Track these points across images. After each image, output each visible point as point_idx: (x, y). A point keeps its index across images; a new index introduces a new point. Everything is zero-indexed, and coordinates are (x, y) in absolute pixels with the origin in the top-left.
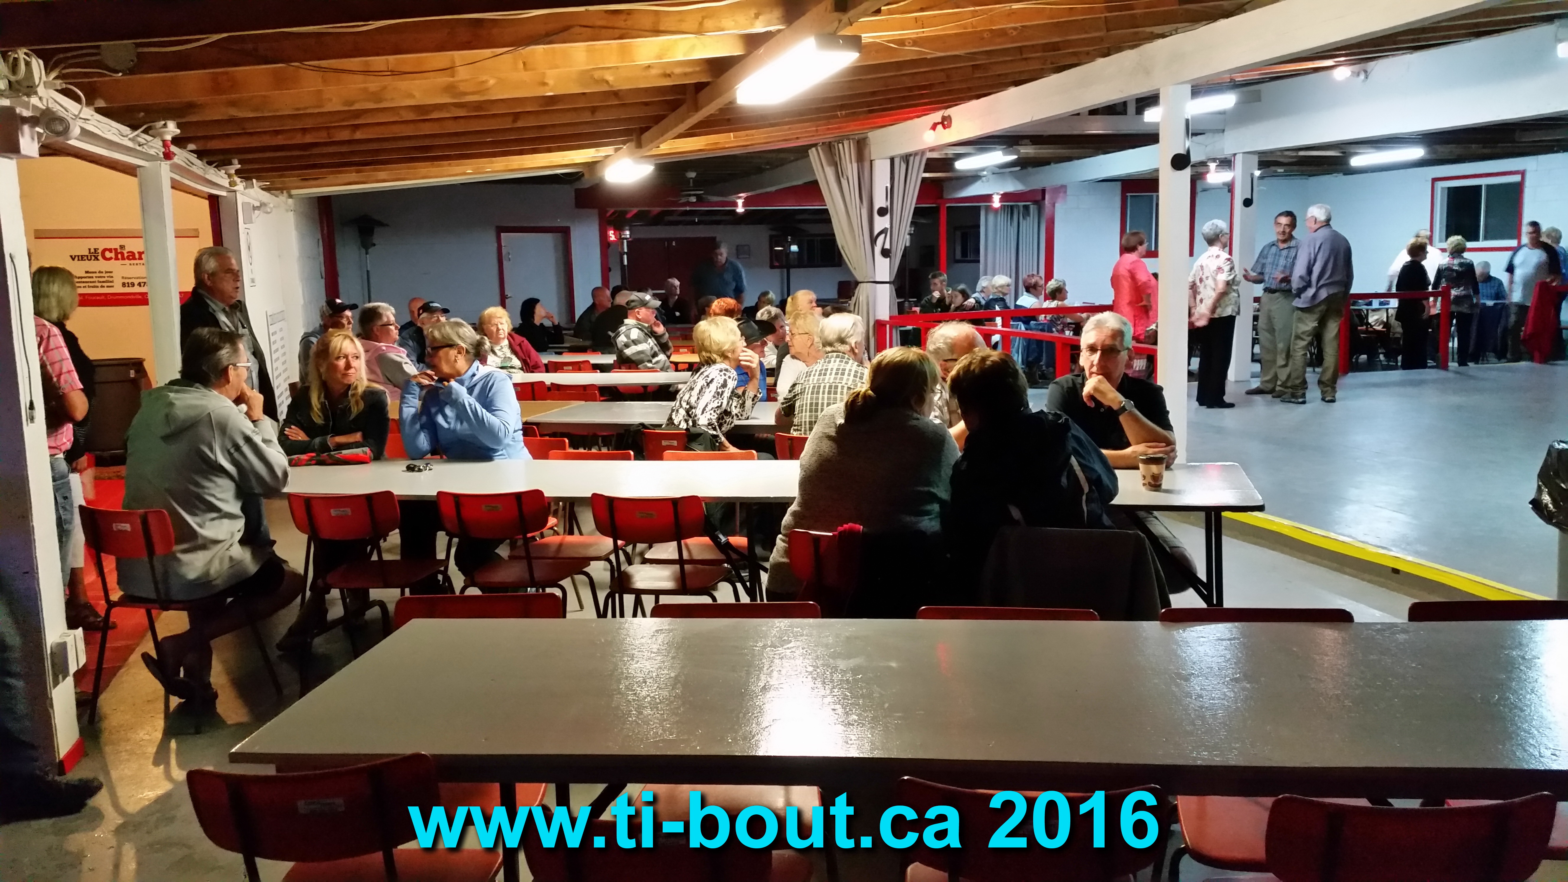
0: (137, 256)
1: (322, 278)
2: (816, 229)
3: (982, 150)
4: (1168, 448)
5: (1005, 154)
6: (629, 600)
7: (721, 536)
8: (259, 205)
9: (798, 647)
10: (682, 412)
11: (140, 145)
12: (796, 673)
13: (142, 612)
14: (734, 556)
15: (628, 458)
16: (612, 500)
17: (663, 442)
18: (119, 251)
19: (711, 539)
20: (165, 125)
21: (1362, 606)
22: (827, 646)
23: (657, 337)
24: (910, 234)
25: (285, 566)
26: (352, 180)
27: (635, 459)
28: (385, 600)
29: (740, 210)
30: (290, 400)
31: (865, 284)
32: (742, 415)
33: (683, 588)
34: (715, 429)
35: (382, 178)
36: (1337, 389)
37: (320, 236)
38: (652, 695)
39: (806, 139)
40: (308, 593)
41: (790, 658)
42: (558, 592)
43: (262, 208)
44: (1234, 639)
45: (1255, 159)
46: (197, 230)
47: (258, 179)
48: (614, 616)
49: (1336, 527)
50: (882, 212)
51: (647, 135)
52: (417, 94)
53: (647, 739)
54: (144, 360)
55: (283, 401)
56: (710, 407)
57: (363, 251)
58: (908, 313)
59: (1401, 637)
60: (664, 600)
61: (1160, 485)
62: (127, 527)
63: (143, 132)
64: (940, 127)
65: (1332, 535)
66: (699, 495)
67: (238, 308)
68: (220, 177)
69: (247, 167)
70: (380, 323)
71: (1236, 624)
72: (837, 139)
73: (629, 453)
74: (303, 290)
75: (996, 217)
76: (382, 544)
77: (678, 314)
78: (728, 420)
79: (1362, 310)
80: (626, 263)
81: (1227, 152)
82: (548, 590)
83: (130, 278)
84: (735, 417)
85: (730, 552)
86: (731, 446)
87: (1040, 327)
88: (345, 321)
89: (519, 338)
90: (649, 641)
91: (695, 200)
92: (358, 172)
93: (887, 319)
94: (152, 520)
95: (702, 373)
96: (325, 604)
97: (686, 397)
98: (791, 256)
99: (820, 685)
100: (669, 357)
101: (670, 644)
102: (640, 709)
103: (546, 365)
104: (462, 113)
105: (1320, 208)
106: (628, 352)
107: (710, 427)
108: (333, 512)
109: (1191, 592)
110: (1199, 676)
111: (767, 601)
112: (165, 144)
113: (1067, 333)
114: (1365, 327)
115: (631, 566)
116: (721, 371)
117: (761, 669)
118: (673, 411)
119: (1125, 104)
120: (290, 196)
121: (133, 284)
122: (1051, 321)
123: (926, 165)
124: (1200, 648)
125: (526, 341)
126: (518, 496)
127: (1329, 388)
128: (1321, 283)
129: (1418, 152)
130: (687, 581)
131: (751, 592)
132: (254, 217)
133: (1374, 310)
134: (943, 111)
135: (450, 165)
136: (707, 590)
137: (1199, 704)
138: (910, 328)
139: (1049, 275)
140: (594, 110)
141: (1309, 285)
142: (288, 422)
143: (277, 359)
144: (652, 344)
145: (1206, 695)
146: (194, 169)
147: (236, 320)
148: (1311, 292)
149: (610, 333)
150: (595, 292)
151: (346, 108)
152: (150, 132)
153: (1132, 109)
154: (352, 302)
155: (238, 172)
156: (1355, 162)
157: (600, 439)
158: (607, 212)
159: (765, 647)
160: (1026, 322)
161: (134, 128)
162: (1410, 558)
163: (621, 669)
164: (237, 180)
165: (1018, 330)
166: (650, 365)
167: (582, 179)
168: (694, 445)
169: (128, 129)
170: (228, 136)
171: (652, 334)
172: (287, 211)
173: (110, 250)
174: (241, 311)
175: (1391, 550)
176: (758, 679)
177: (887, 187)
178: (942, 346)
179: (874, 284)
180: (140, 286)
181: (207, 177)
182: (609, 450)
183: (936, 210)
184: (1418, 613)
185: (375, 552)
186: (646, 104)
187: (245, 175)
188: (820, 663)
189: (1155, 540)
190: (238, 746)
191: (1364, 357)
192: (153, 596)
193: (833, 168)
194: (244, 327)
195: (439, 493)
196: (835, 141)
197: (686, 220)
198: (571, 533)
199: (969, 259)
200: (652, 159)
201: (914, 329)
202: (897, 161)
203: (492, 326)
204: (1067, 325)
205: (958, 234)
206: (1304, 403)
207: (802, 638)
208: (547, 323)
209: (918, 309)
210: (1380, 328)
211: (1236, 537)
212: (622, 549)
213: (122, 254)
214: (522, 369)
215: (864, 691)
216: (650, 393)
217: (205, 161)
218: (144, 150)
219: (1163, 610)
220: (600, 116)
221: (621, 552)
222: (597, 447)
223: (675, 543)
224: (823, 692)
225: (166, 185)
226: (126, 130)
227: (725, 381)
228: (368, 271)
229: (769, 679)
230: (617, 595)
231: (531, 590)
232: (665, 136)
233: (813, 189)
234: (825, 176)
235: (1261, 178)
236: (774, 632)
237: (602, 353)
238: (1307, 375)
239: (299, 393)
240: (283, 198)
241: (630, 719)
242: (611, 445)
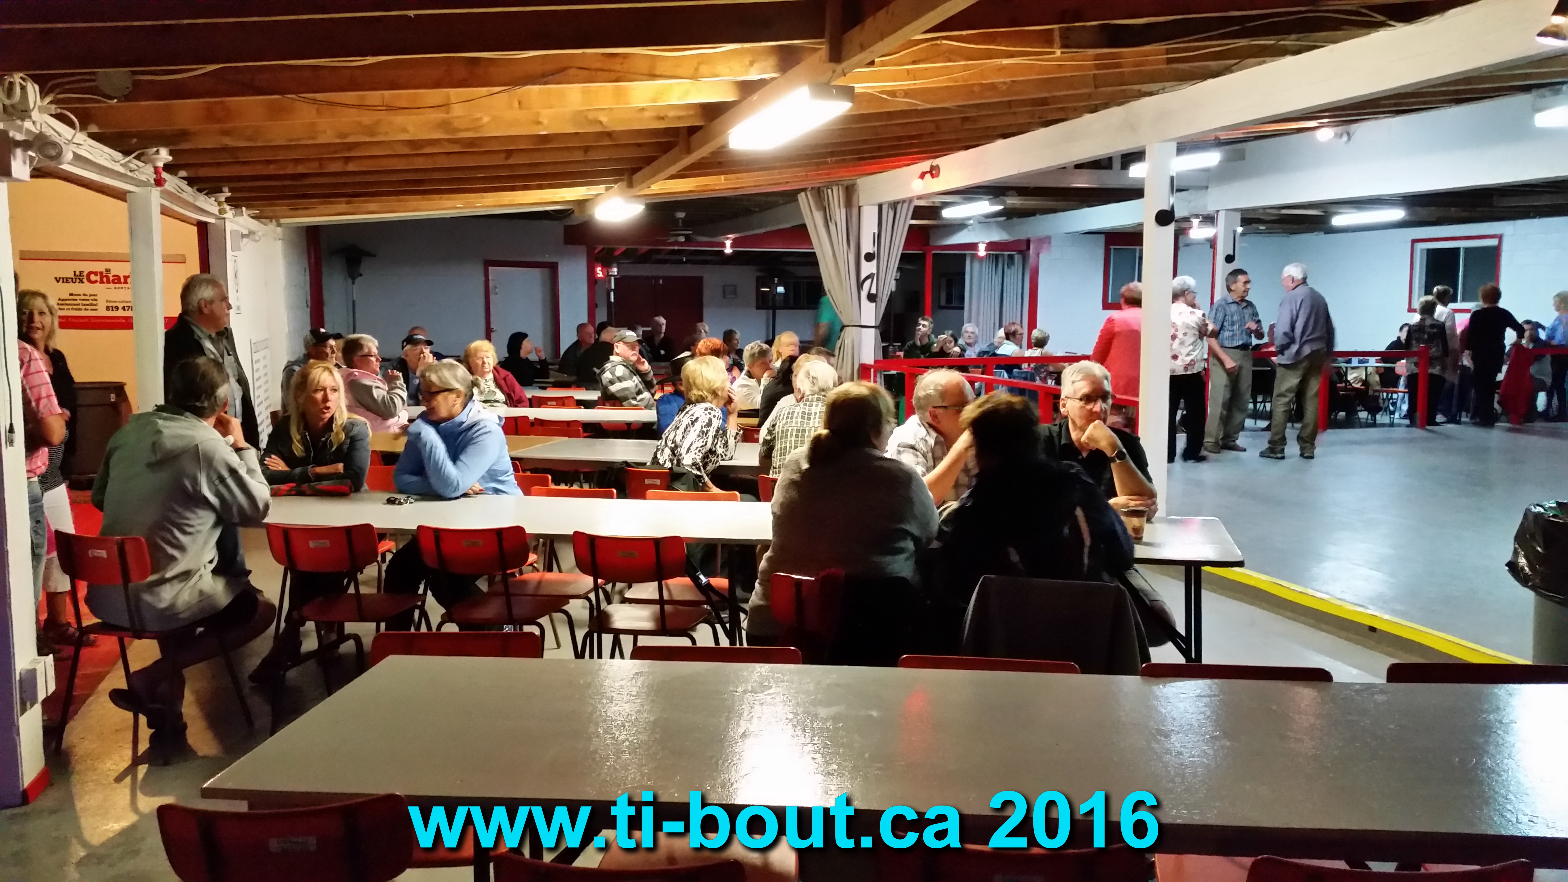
0: (122, 280)
1: (307, 306)
2: (803, 271)
3: (970, 200)
4: (1149, 502)
5: (992, 204)
6: (607, 639)
7: (702, 577)
8: (247, 233)
9: (779, 693)
10: (668, 451)
11: (131, 171)
12: (777, 720)
13: (115, 639)
14: (715, 598)
15: (610, 496)
16: (593, 540)
17: (646, 480)
18: (104, 274)
19: (692, 579)
20: (157, 152)
21: (1339, 663)
22: (807, 693)
23: (642, 375)
24: (896, 279)
25: (259, 597)
26: (342, 211)
27: (618, 497)
28: (360, 634)
29: (728, 250)
30: (270, 429)
31: (850, 328)
32: (726, 455)
33: (663, 628)
34: (699, 469)
35: (371, 209)
36: (1316, 445)
37: (307, 265)
38: (631, 739)
39: (795, 184)
40: (283, 625)
41: (770, 704)
42: (536, 631)
43: (251, 236)
44: (1215, 696)
45: (1238, 216)
46: (183, 256)
47: (248, 207)
48: (591, 657)
49: (1314, 583)
50: (869, 257)
51: (639, 174)
52: (411, 129)
53: (625, 784)
54: (125, 384)
55: (265, 429)
56: (694, 446)
57: (350, 281)
58: (893, 357)
59: (1380, 698)
60: (643, 641)
61: (1141, 538)
62: (103, 553)
63: (136, 158)
64: (928, 176)
65: (1310, 592)
66: (682, 536)
67: (225, 335)
68: (209, 204)
69: (239, 195)
70: (360, 354)
71: (1216, 681)
72: (826, 184)
73: (613, 492)
74: (288, 318)
75: (981, 266)
76: (360, 577)
77: (662, 352)
78: (713, 460)
79: (1341, 367)
80: (612, 300)
81: (1210, 209)
82: (527, 629)
83: (115, 302)
84: (720, 456)
85: (711, 593)
86: (714, 487)
87: (1024, 375)
88: (328, 350)
89: (504, 372)
90: (629, 684)
91: (683, 240)
92: (348, 203)
93: (872, 363)
94: (128, 547)
95: (687, 412)
96: (299, 637)
97: (671, 437)
98: (777, 298)
99: (800, 733)
100: (653, 395)
101: (650, 687)
102: (618, 753)
103: (530, 400)
104: (457, 149)
105: (1297, 266)
106: (613, 388)
107: (694, 467)
108: (312, 544)
109: (1170, 646)
110: (1178, 733)
111: (748, 645)
112: (156, 169)
113: (1049, 381)
114: (1344, 384)
115: (610, 606)
116: (706, 410)
117: (740, 715)
118: (658, 450)
119: (1110, 159)
120: (279, 225)
121: (117, 308)
122: (1035, 369)
123: (914, 212)
124: (1180, 705)
125: (511, 376)
126: (499, 533)
127: (1308, 445)
128: (1304, 339)
129: (1398, 214)
130: (667, 621)
131: (730, 635)
132: (242, 244)
133: (1353, 368)
134: (931, 161)
135: (440, 199)
136: (685, 631)
137: (1179, 762)
138: (894, 372)
139: (1032, 324)
140: (586, 149)
141: (1292, 341)
142: (268, 452)
143: (259, 387)
144: (637, 381)
145: (1187, 752)
146: (184, 196)
147: (222, 347)
148: (1294, 348)
149: (595, 369)
150: (581, 328)
151: (338, 141)
152: (142, 159)
153: (1117, 164)
154: (336, 331)
155: (228, 200)
156: (1337, 221)
157: (582, 475)
158: (596, 248)
159: (745, 692)
160: (1009, 371)
161: (126, 153)
162: (1387, 617)
163: (600, 711)
164: (227, 207)
165: (1001, 378)
166: (634, 402)
167: (572, 216)
168: (677, 485)
169: (120, 154)
170: (219, 164)
171: (636, 371)
172: (275, 239)
173: (96, 274)
174: (227, 338)
175: (1367, 608)
176: (738, 724)
177: (874, 233)
178: (931, 392)
179: (860, 328)
180: (124, 310)
181: (197, 204)
182: (590, 488)
183: (920, 258)
184: (1397, 674)
185: (352, 584)
186: (639, 145)
187: (235, 203)
188: (800, 710)
189: (1136, 593)
190: (210, 782)
191: (1342, 414)
192: (127, 624)
193: (822, 213)
194: (229, 355)
195: (420, 527)
196: (824, 187)
197: (675, 258)
198: (550, 569)
199: (953, 305)
200: (643, 199)
201: (898, 374)
202: (885, 208)
203: (478, 359)
204: (1050, 374)
205: (944, 282)
206: (1283, 458)
207: (783, 684)
208: (533, 357)
209: (902, 354)
210: (1358, 386)
211: (1214, 591)
212: (601, 588)
213: (108, 277)
214: (506, 403)
215: (845, 740)
216: (633, 430)
217: (195, 188)
218: (135, 176)
219: (1144, 665)
220: (593, 156)
221: (600, 590)
222: (579, 483)
223: (656, 584)
224: (802, 740)
225: (156, 210)
226: (118, 155)
227: (710, 420)
228: (354, 302)
229: (749, 726)
230: (595, 635)
231: (508, 629)
232: (657, 177)
233: (801, 232)
234: (813, 220)
235: (1243, 234)
236: (755, 676)
237: (586, 389)
238: (1287, 430)
239: (279, 421)
240: (271, 227)
241: (608, 764)
242: (593, 481)
